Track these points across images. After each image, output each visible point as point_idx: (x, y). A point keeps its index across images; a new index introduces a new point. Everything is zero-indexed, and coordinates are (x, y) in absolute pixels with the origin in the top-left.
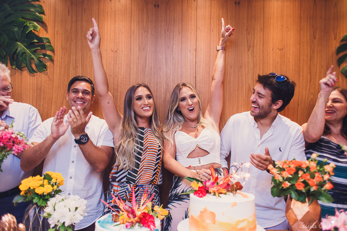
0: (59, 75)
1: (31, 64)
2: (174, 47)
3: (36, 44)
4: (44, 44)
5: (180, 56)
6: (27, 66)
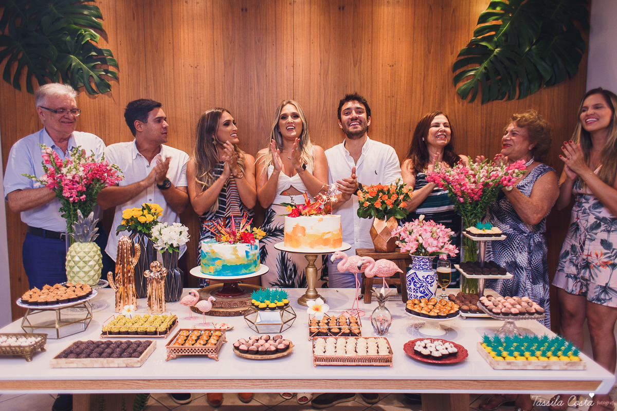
0: (127, 96)
1: (89, 83)
2: (267, 62)
3: (95, 58)
4: (104, 57)
5: (275, 73)
6: (85, 85)
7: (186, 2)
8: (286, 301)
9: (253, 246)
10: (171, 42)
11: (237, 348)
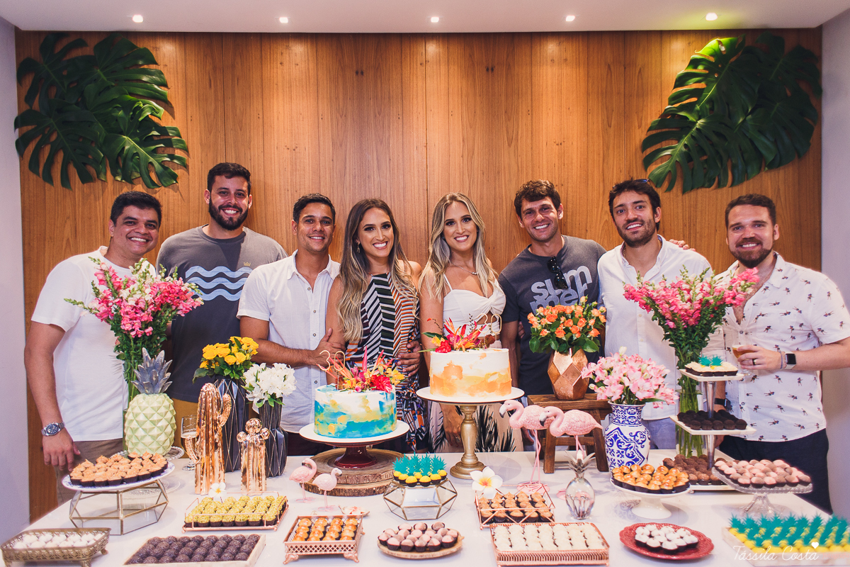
0: (199, 190)
1: (148, 172)
2: (391, 142)
3: (156, 138)
4: (169, 137)
5: (401, 156)
6: (141, 176)
7: (281, 63)
8: (443, 473)
9: (389, 395)
10: (261, 117)
11: (384, 543)
